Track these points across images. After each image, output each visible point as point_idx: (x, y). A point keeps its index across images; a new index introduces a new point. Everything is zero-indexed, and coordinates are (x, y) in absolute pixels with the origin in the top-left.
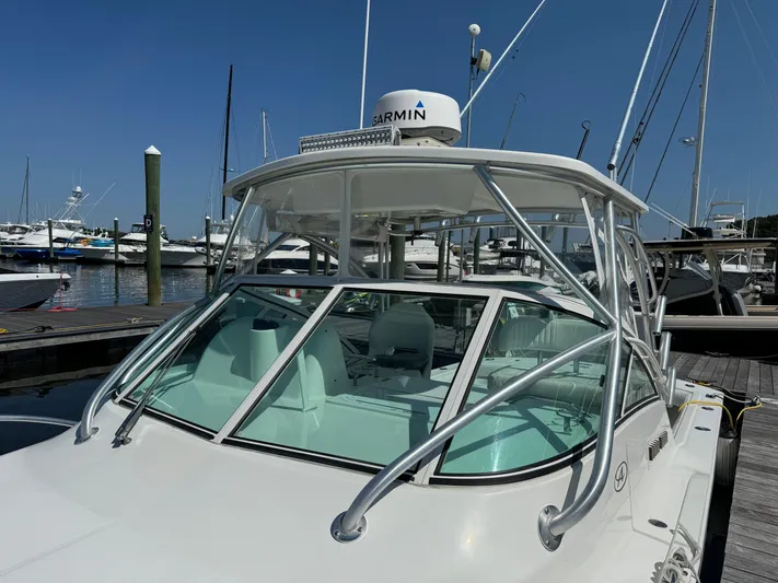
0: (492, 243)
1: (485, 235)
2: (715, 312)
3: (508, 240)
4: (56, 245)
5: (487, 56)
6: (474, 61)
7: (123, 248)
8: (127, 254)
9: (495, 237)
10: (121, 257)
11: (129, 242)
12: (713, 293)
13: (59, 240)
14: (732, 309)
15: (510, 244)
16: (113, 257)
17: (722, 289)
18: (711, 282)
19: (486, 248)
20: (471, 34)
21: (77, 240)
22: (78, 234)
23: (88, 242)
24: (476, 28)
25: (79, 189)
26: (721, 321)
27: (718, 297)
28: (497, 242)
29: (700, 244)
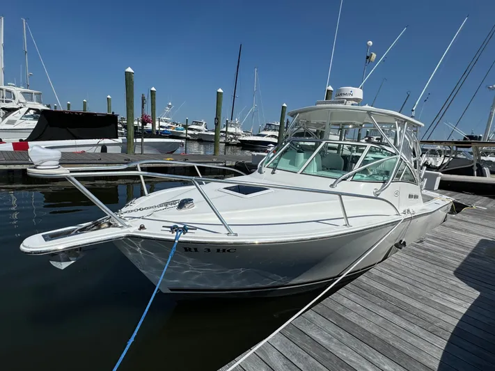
0: (367, 138)
1: (363, 134)
2: (473, 175)
3: (375, 137)
4: (161, 129)
5: (374, 55)
6: (368, 57)
7: (190, 132)
8: (191, 135)
9: (369, 135)
10: (188, 136)
11: (192, 129)
12: (473, 166)
13: (162, 127)
14: (481, 173)
15: (377, 139)
16: (185, 136)
17: (477, 165)
18: (473, 161)
19: (364, 141)
20: (368, 46)
21: (169, 127)
22: (169, 125)
23: (174, 128)
24: (370, 43)
25: (170, 104)
26: (475, 179)
27: (475, 168)
28: (370, 138)
29: (470, 143)
